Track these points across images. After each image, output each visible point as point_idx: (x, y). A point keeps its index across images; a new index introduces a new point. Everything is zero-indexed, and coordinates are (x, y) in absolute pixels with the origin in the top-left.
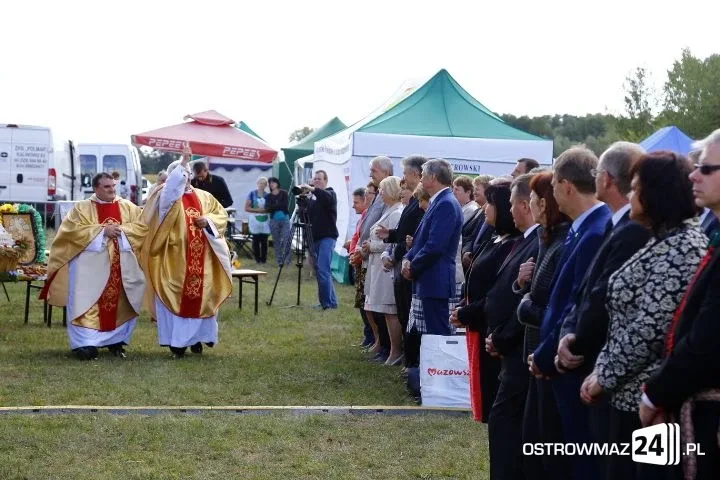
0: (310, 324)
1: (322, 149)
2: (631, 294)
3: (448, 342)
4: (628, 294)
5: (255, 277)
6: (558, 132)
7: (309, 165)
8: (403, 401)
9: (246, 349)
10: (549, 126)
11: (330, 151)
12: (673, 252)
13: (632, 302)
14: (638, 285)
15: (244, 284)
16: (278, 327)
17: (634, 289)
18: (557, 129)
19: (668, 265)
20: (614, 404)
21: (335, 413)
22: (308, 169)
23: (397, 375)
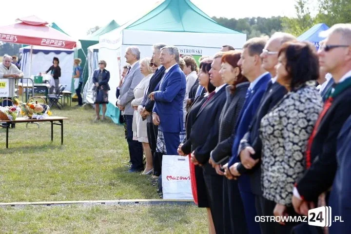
0: (97, 150)
1: (104, 40)
2: (272, 129)
3: (179, 160)
4: (270, 129)
5: (61, 121)
6: (254, 28)
7: (96, 51)
8: (152, 196)
9: (55, 166)
10: (248, 24)
11: (109, 41)
12: (297, 103)
13: (272, 134)
14: (276, 123)
15: (54, 125)
16: (76, 152)
17: (273, 126)
18: (253, 26)
19: (297, 112)
20: (265, 196)
21: (109, 204)
22: (95, 53)
23: (148, 180)
